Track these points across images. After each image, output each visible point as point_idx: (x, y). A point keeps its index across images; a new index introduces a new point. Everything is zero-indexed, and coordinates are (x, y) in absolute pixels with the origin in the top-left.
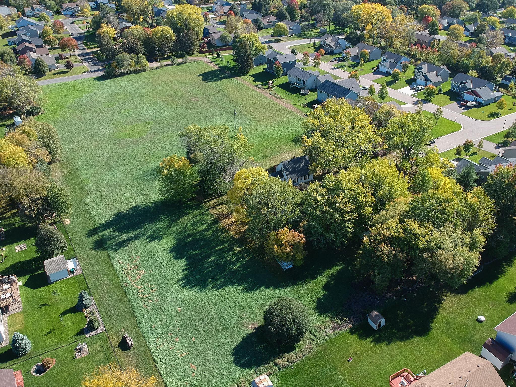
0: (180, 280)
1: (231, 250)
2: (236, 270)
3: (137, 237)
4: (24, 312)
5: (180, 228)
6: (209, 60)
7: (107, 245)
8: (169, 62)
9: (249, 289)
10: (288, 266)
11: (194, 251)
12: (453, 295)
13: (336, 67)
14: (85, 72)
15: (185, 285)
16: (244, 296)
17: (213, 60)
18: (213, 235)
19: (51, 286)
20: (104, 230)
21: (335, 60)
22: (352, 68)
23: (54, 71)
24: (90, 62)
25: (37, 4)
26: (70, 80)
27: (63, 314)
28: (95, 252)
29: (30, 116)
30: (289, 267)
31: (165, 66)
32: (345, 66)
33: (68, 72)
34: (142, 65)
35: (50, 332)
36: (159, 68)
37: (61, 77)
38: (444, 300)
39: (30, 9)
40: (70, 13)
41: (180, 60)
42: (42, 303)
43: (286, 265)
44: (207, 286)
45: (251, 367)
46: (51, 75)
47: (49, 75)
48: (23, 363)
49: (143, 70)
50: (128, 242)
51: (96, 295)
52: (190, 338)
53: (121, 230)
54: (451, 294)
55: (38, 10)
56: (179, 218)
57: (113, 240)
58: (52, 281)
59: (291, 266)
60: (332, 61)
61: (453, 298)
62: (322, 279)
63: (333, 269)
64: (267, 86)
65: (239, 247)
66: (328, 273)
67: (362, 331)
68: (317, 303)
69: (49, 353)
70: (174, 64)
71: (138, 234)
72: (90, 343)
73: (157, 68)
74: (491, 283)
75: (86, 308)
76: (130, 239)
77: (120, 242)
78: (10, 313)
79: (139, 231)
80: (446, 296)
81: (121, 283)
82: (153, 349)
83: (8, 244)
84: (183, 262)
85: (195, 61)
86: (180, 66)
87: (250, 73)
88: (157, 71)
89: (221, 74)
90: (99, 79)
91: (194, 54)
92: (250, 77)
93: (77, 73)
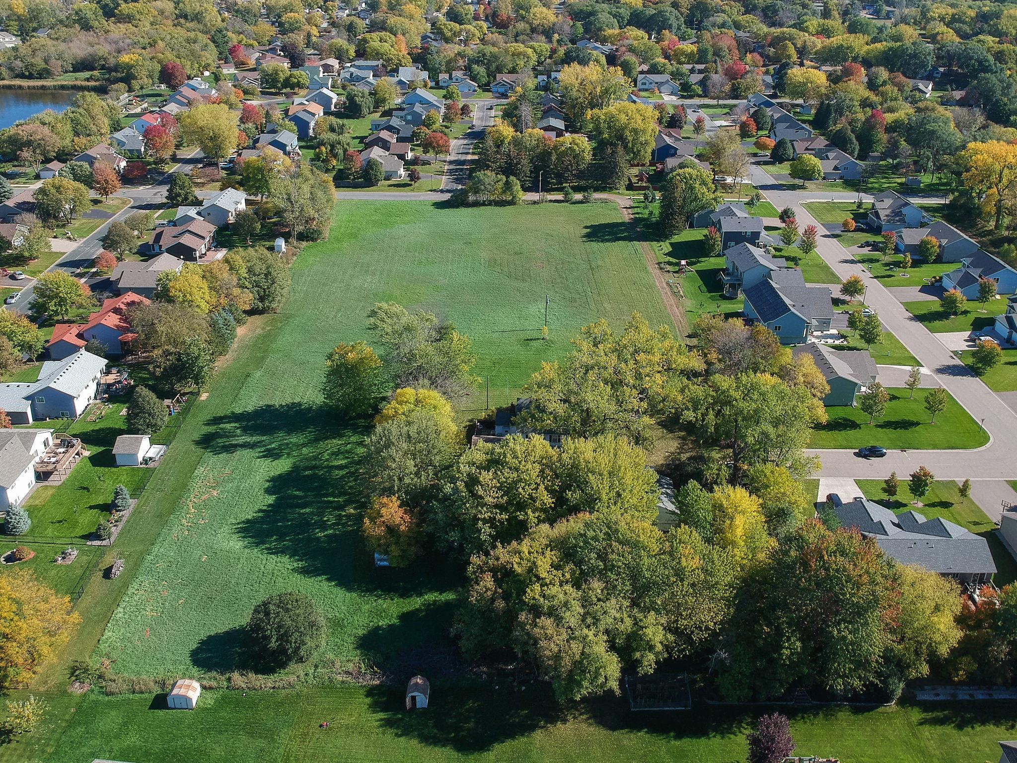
0: (243, 522)
1: (341, 507)
2: (318, 539)
3: (252, 446)
4: (59, 487)
5: (313, 452)
6: (628, 203)
7: (214, 443)
8: (560, 197)
9: (305, 572)
10: (381, 560)
11: (296, 491)
12: (590, 721)
13: (857, 258)
14: (431, 191)
15: (241, 531)
16: (291, 577)
17: (637, 205)
18: (343, 477)
19: (114, 469)
20: (230, 422)
21: (867, 244)
22: (888, 268)
23: (394, 181)
24: (454, 175)
25: (461, 69)
26: (403, 199)
27: (91, 507)
28: (193, 447)
29: (303, 241)
30: (382, 564)
31: (551, 201)
32: (877, 261)
33: (411, 185)
34: (512, 194)
35: (59, 522)
36: (538, 203)
37: (397, 191)
38: (565, 721)
39: (447, 76)
40: (502, 90)
41: (579, 196)
42: (85, 485)
43: (381, 561)
44: (263, 543)
45: (203, 668)
46: (385, 186)
47: (383, 186)
48: (5, 543)
49: (512, 203)
50: (238, 448)
51: (144, 500)
52: (179, 598)
53: (245, 430)
54: (588, 719)
55: (457, 79)
56: (327, 438)
57: (225, 440)
58: (118, 464)
59: (386, 563)
60: (861, 247)
61: (584, 726)
62: (416, 603)
63: (444, 595)
64: (677, 268)
65: (355, 509)
66: (431, 597)
67: (385, 698)
68: (369, 632)
69: (37, 544)
70: (567, 202)
71: (259, 442)
72: (82, 552)
73: (535, 203)
74: (679, 737)
75: (117, 511)
76: (245, 446)
77: (231, 444)
78: (46, 483)
79: (264, 438)
80: (574, 718)
81: (180, 497)
82: (131, 591)
83: (119, 402)
84: (271, 499)
85: (605, 201)
86: (576, 205)
87: (676, 239)
88: (532, 208)
89: (624, 231)
90: (440, 205)
91: (616, 189)
92: (666, 247)
93: (419, 189)
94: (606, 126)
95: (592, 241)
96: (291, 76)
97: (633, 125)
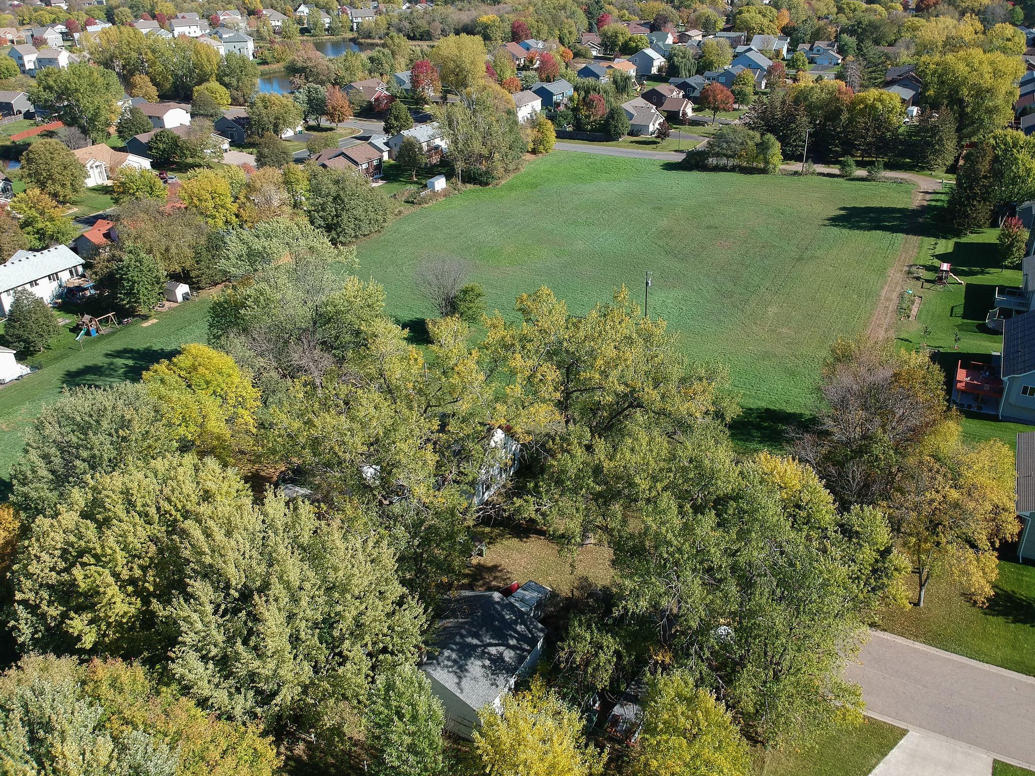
6: (933, 188)
8: (835, 170)
14: (676, 151)
23: (642, 138)
26: (636, 157)
29: (469, 183)
31: (820, 174)
34: (766, 159)
36: (800, 174)
37: (638, 149)
39: (807, 46)
41: (862, 173)
46: (626, 142)
47: (624, 141)
49: (764, 171)
55: (818, 51)
64: (935, 276)
70: (843, 177)
73: (794, 175)
85: (899, 182)
86: (853, 182)
87: (971, 238)
88: (786, 180)
89: (894, 219)
90: (670, 167)
91: (929, 169)
92: (946, 246)
93: (663, 148)
94: (936, 80)
95: (836, 226)
96: (630, 39)
97: (973, 79)
